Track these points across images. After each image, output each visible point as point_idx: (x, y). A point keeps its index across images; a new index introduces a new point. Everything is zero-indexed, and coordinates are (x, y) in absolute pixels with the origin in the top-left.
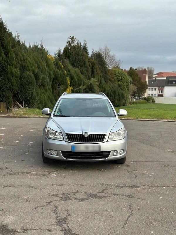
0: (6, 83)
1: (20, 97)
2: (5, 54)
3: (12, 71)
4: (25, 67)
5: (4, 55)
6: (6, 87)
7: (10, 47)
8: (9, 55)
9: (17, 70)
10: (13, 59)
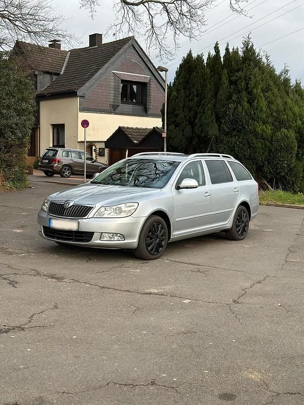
0: (245, 148)
1: (267, 171)
2: (248, 102)
3: (255, 130)
4: (282, 121)
5: (246, 103)
6: (245, 156)
7: (258, 91)
8: (255, 103)
9: (266, 128)
10: (261, 110)
